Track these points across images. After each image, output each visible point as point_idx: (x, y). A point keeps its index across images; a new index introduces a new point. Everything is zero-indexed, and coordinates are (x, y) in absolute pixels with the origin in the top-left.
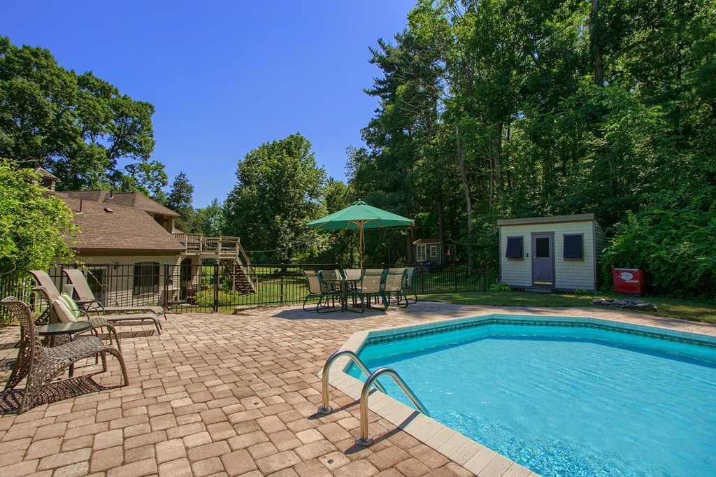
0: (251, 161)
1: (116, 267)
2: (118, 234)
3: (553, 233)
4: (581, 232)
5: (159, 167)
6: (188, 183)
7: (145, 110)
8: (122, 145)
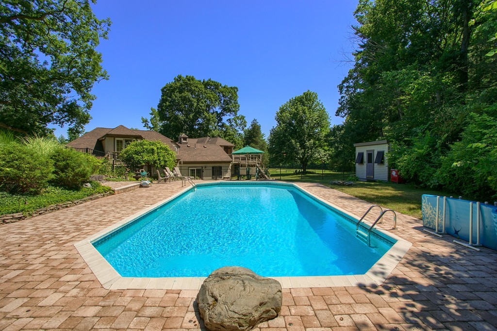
0: (282, 111)
1: (206, 167)
2: (206, 156)
3: (373, 151)
4: (383, 150)
5: (243, 118)
6: (258, 124)
7: (234, 90)
8: (226, 110)
